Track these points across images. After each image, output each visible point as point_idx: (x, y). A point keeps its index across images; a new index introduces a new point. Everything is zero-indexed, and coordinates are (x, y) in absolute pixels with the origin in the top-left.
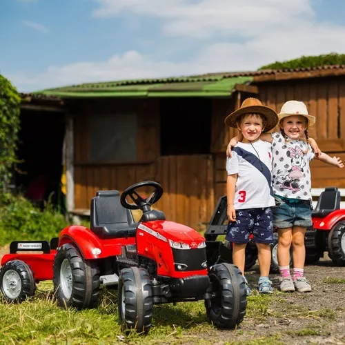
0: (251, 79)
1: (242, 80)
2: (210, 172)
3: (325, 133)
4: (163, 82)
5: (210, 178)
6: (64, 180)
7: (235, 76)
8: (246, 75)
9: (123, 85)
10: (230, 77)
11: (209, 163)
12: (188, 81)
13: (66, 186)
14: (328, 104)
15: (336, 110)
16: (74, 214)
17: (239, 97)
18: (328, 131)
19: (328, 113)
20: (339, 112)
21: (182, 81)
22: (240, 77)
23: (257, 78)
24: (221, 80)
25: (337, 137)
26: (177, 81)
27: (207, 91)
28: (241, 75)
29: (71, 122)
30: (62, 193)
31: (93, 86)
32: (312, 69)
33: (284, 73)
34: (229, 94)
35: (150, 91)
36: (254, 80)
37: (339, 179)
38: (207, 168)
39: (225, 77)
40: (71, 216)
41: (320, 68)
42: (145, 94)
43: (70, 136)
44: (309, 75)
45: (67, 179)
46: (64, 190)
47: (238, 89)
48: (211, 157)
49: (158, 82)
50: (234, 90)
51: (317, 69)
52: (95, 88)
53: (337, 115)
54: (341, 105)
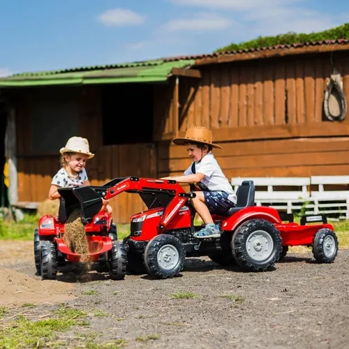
0: (192, 62)
1: (182, 64)
2: (153, 162)
3: (272, 119)
4: (102, 68)
5: (153, 168)
6: (6, 173)
7: (176, 60)
8: (187, 59)
9: (62, 72)
10: (171, 61)
11: (152, 151)
12: (127, 66)
13: (9, 177)
14: (274, 86)
15: (284, 93)
16: (17, 207)
17: (177, 82)
18: (275, 116)
19: (274, 97)
20: (286, 95)
21: (121, 67)
22: (181, 61)
23: (199, 61)
24: (161, 64)
25: (284, 122)
26: (116, 67)
27: (143, 76)
28: (182, 59)
29: (12, 113)
30: (5, 186)
31: (32, 75)
32: (256, 50)
33: (226, 55)
34: (165, 79)
35: (85, 78)
36: (196, 63)
37: (287, 167)
38: (150, 157)
39: (165, 61)
40: (14, 209)
41: (264, 48)
42: (79, 81)
43: (11, 126)
44: (253, 56)
45: (10, 171)
46: (7, 182)
47: (176, 73)
48: (153, 146)
49: (97, 68)
50: (171, 75)
51: (262, 49)
52: (30, 77)
53: (285, 98)
54: (288, 87)
